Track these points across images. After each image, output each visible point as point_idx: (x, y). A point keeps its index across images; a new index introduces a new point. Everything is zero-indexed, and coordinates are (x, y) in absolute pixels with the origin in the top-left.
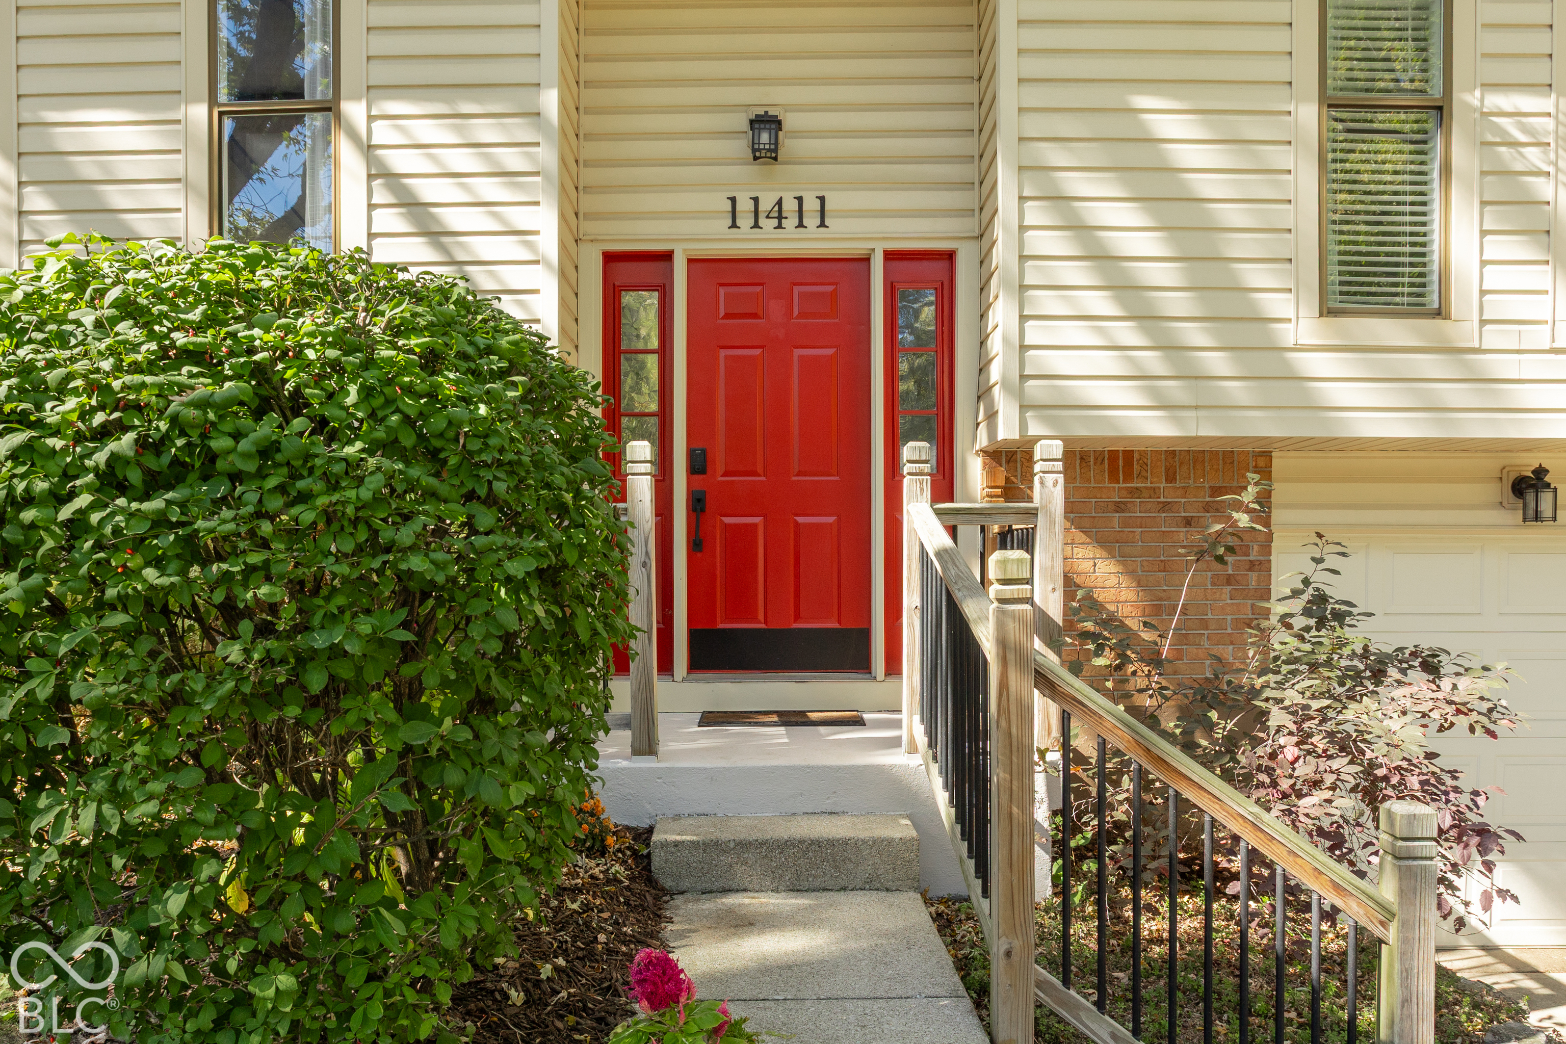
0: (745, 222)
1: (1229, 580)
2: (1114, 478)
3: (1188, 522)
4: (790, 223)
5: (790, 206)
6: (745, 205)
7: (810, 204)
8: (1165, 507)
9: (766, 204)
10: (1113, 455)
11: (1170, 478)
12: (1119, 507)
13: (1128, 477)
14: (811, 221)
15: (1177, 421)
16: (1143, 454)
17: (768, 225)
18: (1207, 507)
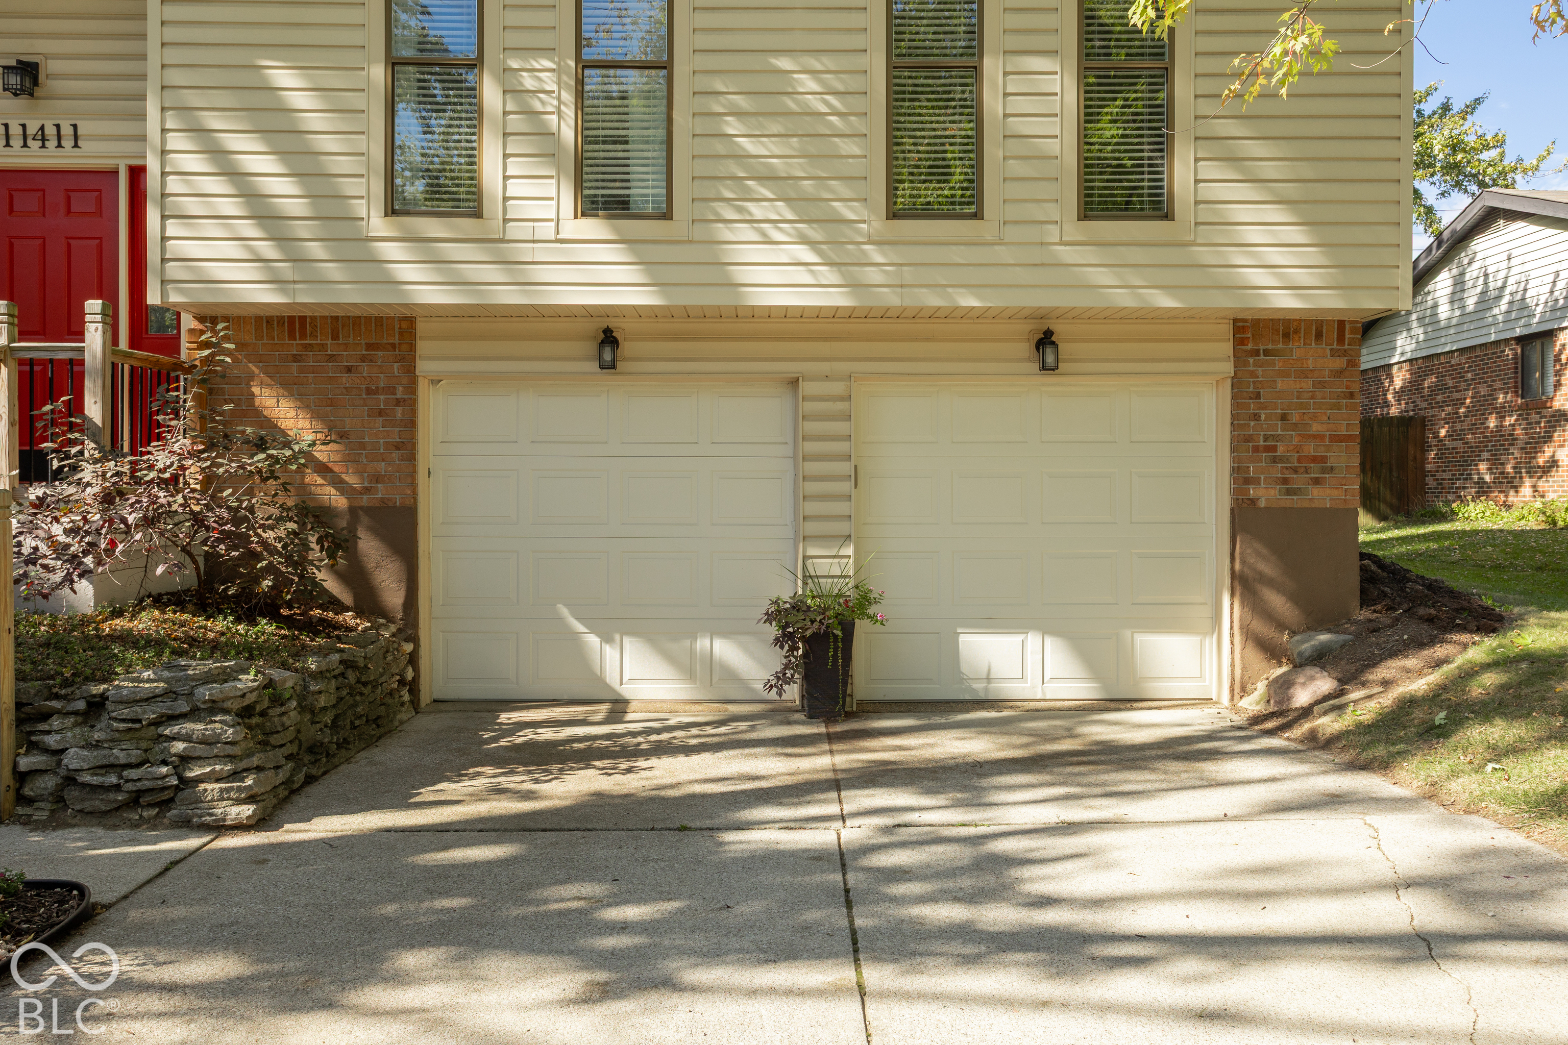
0: (17, 142)
1: (381, 413)
2: (292, 336)
3: (349, 370)
4: (52, 144)
5: (50, 131)
6: (15, 130)
7: (67, 130)
8: (331, 358)
9: (32, 129)
10: (291, 319)
11: (335, 337)
12: (296, 358)
13: (303, 336)
14: (68, 143)
15: (283, 291)
16: (313, 318)
17: (35, 145)
18: (363, 359)
